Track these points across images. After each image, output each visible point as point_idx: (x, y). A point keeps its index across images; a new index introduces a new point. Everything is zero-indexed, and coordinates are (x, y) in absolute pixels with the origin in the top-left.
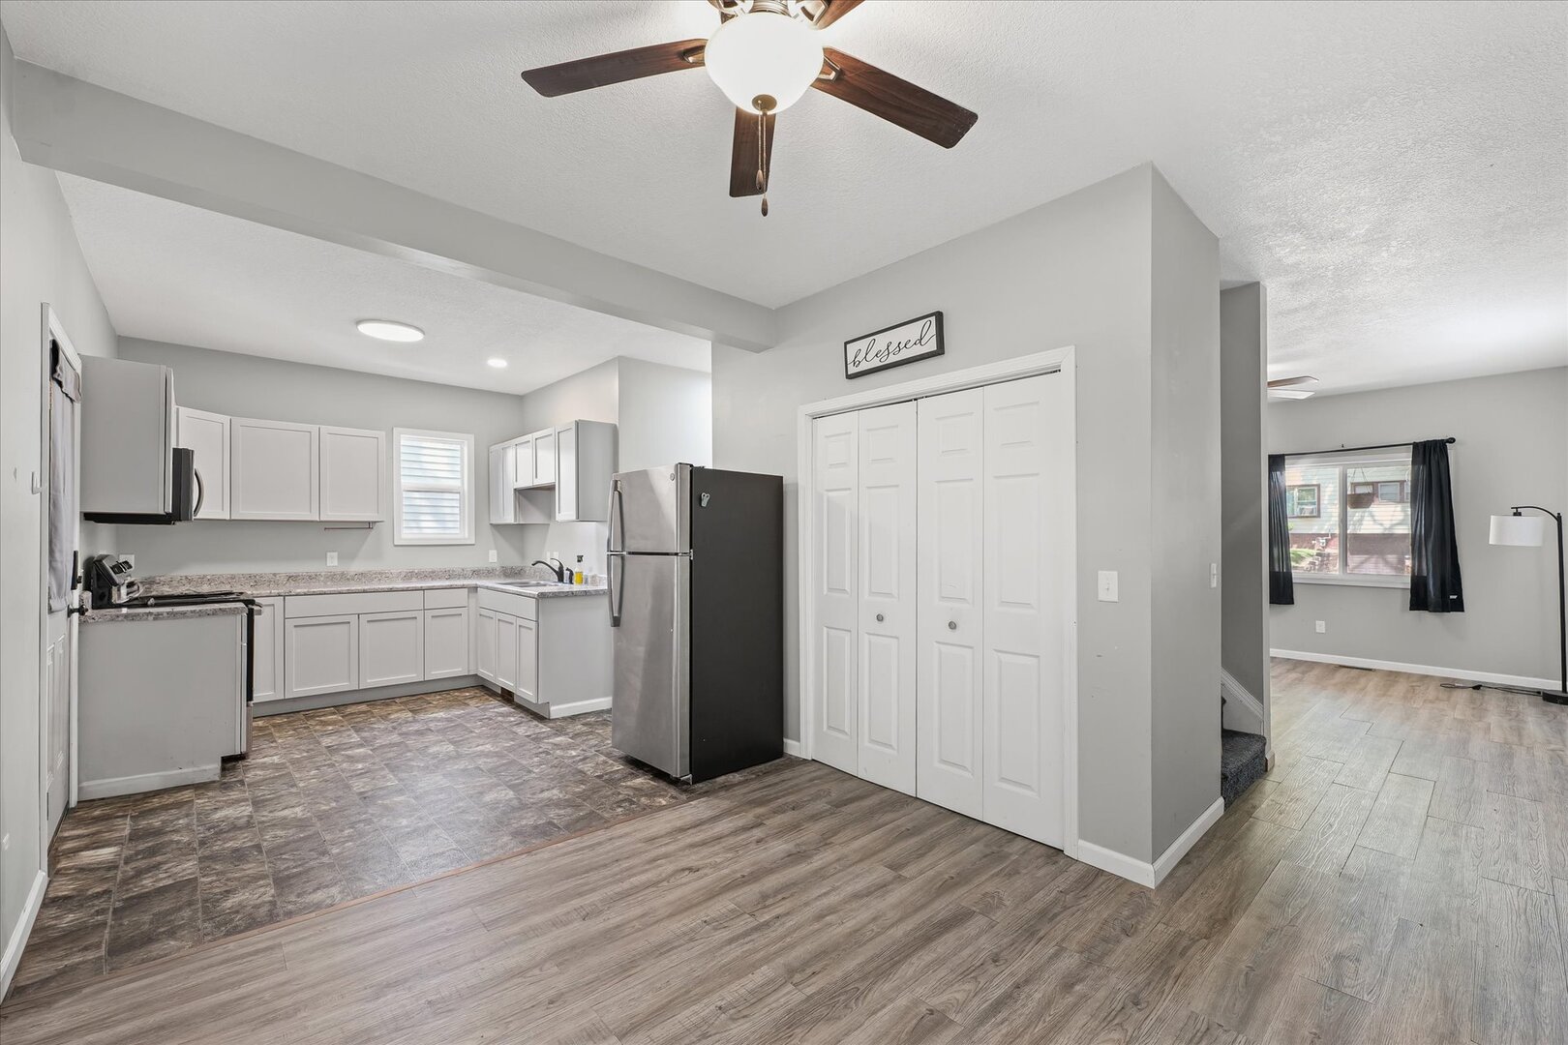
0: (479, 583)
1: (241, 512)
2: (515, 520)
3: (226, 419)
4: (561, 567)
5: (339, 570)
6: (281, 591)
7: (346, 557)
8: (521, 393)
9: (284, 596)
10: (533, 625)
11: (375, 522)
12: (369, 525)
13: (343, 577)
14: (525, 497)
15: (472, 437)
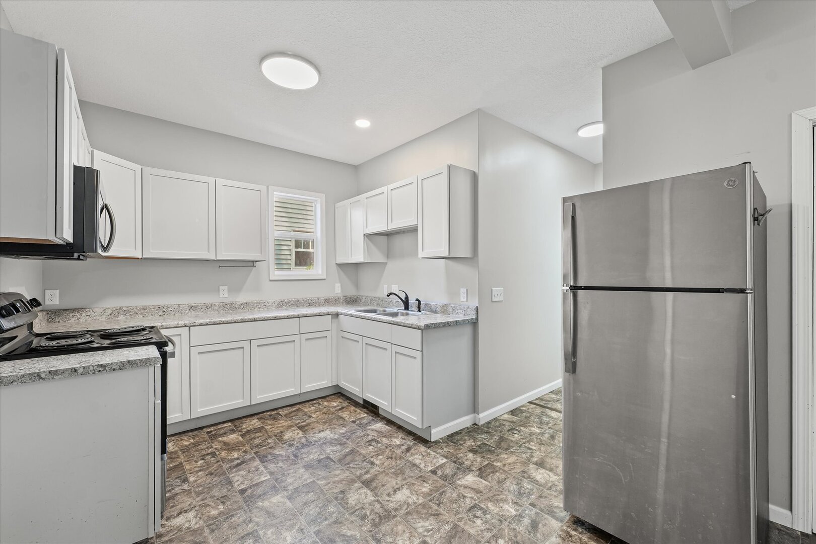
0: (340, 309)
1: (151, 251)
2: (365, 258)
3: (138, 168)
4: (407, 298)
5: (228, 301)
6: (187, 322)
7: (235, 289)
8: (356, 162)
9: (190, 327)
10: (418, 355)
11: (256, 261)
12: (252, 263)
13: (232, 307)
14: (371, 240)
15: (323, 196)
